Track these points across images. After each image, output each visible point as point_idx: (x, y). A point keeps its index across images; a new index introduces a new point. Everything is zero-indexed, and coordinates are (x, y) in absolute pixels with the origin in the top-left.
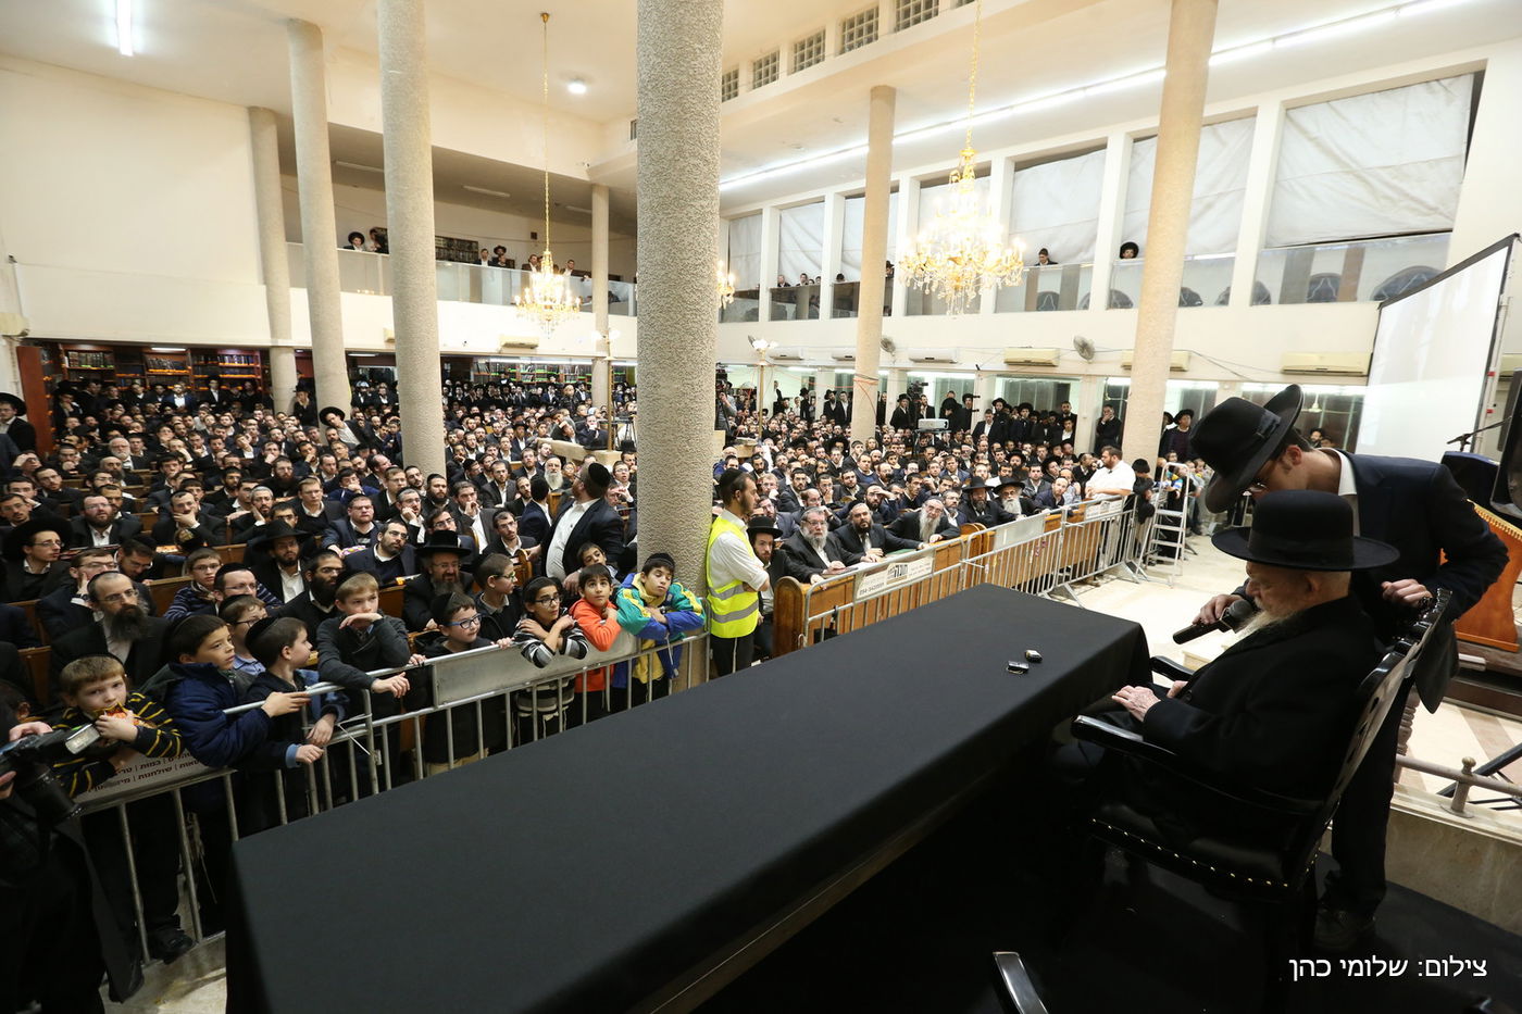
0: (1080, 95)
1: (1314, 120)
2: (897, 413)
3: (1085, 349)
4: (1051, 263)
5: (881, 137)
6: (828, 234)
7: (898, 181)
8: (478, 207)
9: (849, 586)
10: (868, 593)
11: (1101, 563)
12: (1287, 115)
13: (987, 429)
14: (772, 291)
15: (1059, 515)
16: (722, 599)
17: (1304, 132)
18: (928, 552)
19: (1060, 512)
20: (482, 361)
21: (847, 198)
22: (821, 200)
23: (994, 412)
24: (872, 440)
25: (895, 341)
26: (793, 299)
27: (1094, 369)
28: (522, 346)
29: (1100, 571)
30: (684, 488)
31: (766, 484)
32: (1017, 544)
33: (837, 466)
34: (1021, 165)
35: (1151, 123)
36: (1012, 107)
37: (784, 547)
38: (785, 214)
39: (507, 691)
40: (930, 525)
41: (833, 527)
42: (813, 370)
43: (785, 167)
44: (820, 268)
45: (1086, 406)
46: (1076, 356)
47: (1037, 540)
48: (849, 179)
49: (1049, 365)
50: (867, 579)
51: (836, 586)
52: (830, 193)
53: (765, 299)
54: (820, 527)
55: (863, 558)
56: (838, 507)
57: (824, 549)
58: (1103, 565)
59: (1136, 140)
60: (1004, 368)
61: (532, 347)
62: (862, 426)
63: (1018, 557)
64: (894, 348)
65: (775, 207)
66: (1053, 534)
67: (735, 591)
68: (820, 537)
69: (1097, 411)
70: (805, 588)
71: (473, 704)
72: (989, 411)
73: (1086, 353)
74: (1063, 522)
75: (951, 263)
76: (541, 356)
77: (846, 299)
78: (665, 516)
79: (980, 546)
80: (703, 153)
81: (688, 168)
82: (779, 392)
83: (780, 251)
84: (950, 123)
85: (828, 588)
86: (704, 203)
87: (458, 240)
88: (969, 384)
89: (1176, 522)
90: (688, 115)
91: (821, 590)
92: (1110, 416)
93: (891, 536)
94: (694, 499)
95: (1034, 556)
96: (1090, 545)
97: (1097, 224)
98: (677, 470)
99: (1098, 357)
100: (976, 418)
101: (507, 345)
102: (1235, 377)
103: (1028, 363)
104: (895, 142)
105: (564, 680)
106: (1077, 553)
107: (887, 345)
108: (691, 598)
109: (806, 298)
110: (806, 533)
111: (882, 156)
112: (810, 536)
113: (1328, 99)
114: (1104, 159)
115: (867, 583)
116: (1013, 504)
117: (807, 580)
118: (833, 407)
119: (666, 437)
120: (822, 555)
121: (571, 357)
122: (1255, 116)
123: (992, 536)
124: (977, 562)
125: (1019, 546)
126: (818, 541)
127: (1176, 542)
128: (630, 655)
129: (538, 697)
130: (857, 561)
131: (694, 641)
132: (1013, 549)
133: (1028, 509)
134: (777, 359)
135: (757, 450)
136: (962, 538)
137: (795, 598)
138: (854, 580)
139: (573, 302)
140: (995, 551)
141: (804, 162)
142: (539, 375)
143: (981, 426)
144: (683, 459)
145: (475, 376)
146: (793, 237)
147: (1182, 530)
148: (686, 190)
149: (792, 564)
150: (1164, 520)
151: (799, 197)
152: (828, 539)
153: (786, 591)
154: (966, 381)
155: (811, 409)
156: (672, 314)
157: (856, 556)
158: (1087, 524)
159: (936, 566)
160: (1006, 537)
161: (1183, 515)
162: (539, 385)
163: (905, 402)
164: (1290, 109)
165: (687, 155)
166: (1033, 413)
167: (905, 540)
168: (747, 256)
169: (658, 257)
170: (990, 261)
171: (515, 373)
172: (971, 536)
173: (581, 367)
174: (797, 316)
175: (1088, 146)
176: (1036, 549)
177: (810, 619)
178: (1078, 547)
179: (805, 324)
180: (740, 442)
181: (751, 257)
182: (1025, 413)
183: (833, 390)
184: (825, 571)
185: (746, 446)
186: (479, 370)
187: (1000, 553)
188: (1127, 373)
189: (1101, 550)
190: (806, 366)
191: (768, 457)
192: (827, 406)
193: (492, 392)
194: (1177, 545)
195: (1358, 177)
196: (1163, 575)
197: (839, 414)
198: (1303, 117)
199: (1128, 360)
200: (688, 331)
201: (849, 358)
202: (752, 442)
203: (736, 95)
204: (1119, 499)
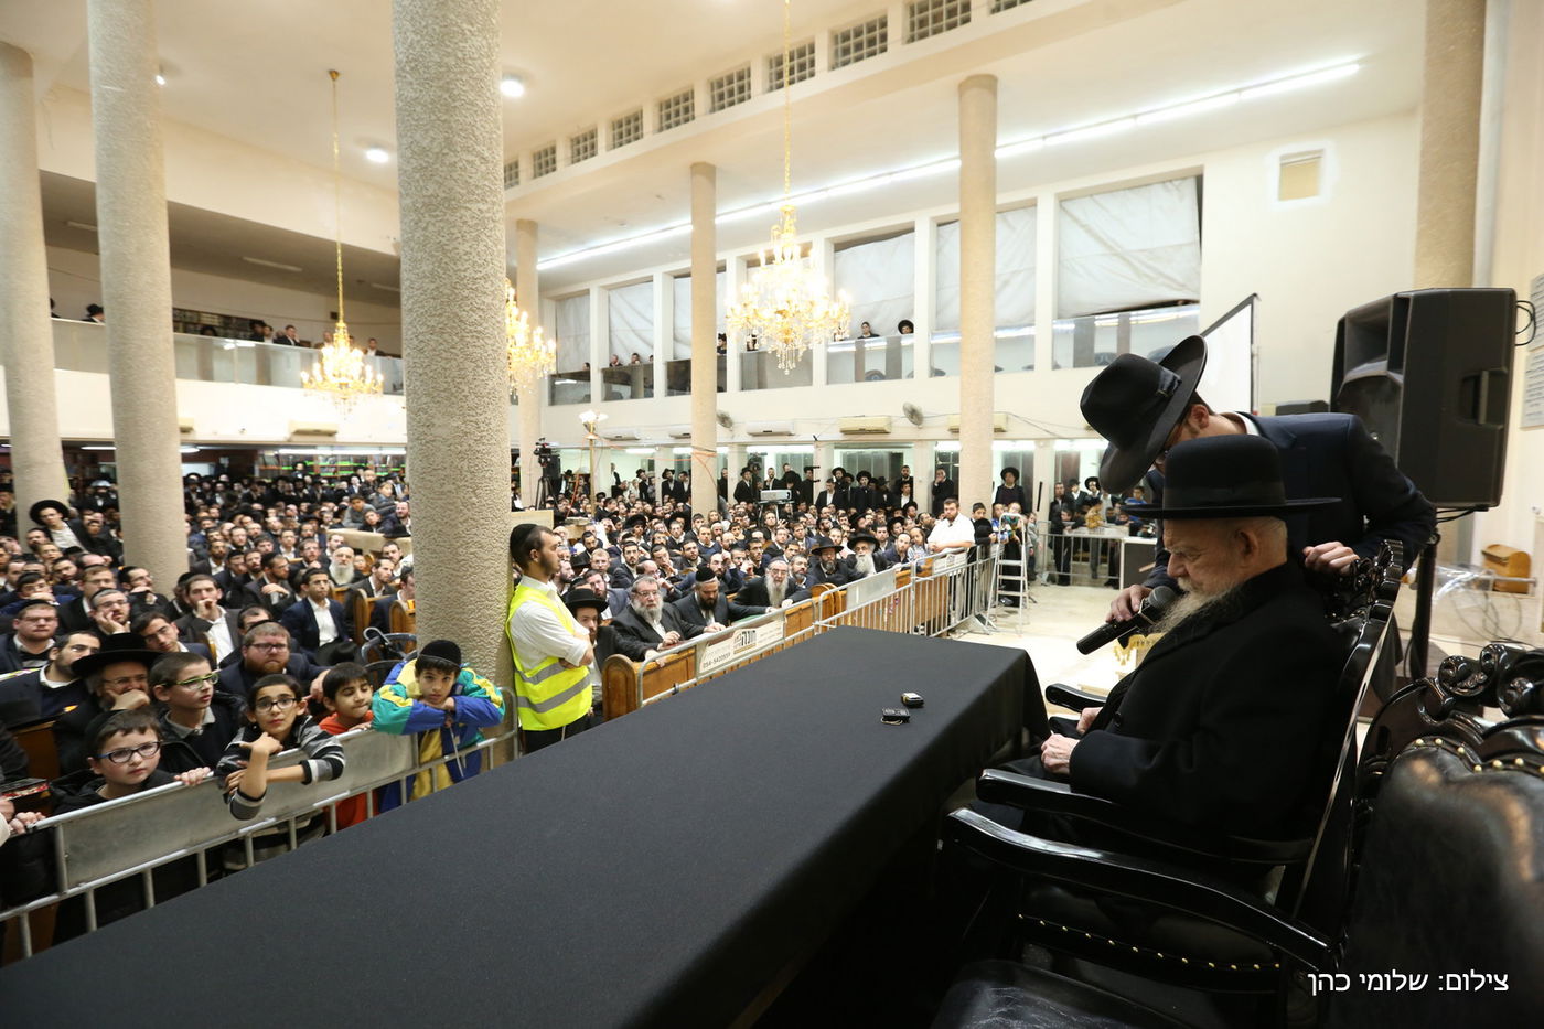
0: (886, 181)
1: (1083, 209)
2: (741, 486)
3: (914, 415)
4: (873, 336)
5: (704, 215)
6: (658, 313)
7: (725, 261)
8: (263, 282)
9: (689, 660)
10: (713, 666)
11: (953, 619)
12: (1061, 206)
13: (830, 498)
14: (604, 371)
15: (909, 571)
16: (535, 684)
17: (1076, 220)
18: (777, 615)
19: (909, 568)
20: (270, 454)
21: (676, 277)
22: (650, 280)
23: (835, 480)
24: (714, 513)
25: (732, 416)
26: (626, 378)
27: (923, 435)
28: (317, 433)
29: (953, 625)
30: (472, 550)
31: (597, 561)
32: (870, 602)
33: (678, 541)
34: (841, 246)
35: (953, 209)
36: (826, 189)
37: (614, 623)
38: (614, 295)
39: (201, 849)
40: (778, 590)
41: (670, 598)
42: (652, 451)
43: (610, 244)
44: (652, 347)
45: (921, 471)
46: (906, 422)
47: (889, 597)
48: (676, 259)
49: (884, 432)
50: (710, 649)
51: (676, 661)
52: (658, 273)
53: (596, 378)
54: (652, 597)
55: (706, 629)
56: (679, 580)
57: (661, 622)
58: (955, 621)
59: (939, 225)
60: (840, 437)
61: (331, 434)
62: (702, 498)
63: (872, 617)
64: (731, 424)
65: (604, 287)
66: (905, 590)
67: (552, 671)
68: (653, 609)
69: (930, 473)
70: (638, 667)
71: (139, 877)
72: (830, 481)
73: (915, 419)
74: (913, 577)
75: (778, 315)
76: (342, 446)
77: (680, 377)
78: (448, 588)
79: (833, 606)
80: (478, 148)
81: (461, 165)
82: (617, 475)
83: (610, 331)
84: (770, 203)
85: (667, 665)
86: (484, 207)
87: (238, 318)
88: (808, 457)
89: (1017, 570)
90: (457, 104)
91: (658, 668)
92: (943, 476)
93: (734, 606)
94: (487, 564)
95: (889, 614)
96: (940, 600)
97: (913, 300)
98: (462, 528)
99: (926, 422)
100: (818, 489)
101: (299, 433)
102: (1048, 436)
103: (862, 431)
104: (717, 221)
105: (299, 819)
106: (929, 609)
107: (724, 420)
108: (488, 689)
109: (640, 377)
110: (637, 606)
111: (706, 236)
112: (643, 609)
113: (1091, 193)
114: (913, 242)
115: (711, 654)
116: (865, 560)
117: (641, 658)
118: (672, 486)
119: (447, 488)
120: (659, 629)
121: (381, 446)
122: (1035, 205)
123: (844, 596)
124: (831, 623)
125: (873, 604)
126: (652, 614)
127: (1019, 591)
128: (402, 772)
129: (256, 847)
130: (701, 632)
131: (496, 745)
132: (867, 607)
133: (881, 565)
134: (612, 440)
135: (588, 529)
136: (814, 599)
137: (627, 679)
138: (695, 654)
139: (374, 378)
140: (849, 610)
141: (629, 239)
142: (343, 468)
143: (823, 495)
144: (469, 514)
145: (261, 471)
146: (622, 317)
147: (1023, 578)
148: (459, 189)
149: (623, 641)
150: (1007, 570)
151: (626, 275)
152: (663, 610)
153: (616, 673)
154: (805, 455)
155: (649, 490)
156: (446, 336)
157: (699, 628)
158: (936, 579)
159: (788, 630)
160: (858, 596)
161: (1023, 563)
162: (343, 479)
163: (748, 475)
164: (1063, 200)
165: (459, 149)
166: (871, 480)
167: (750, 607)
168: (576, 337)
169: (426, 268)
170: (818, 313)
171: (312, 467)
172: (823, 596)
173: (394, 457)
174: (633, 396)
175: (897, 229)
176: (889, 606)
177: (645, 702)
178: (930, 603)
179: (641, 403)
180: (571, 522)
181: (581, 336)
182: (865, 480)
183: (670, 468)
184: (660, 645)
185: (578, 526)
186: (265, 464)
187: (853, 613)
188: (955, 436)
189: (951, 607)
190: (642, 447)
191: (603, 537)
192: (665, 487)
193: (283, 487)
194: (1021, 594)
195: (1124, 259)
196: (1013, 625)
197: (678, 491)
198: (1074, 207)
199: (955, 423)
200: (467, 357)
201: (687, 436)
202: (583, 521)
203: (554, 170)
204: (962, 551)
